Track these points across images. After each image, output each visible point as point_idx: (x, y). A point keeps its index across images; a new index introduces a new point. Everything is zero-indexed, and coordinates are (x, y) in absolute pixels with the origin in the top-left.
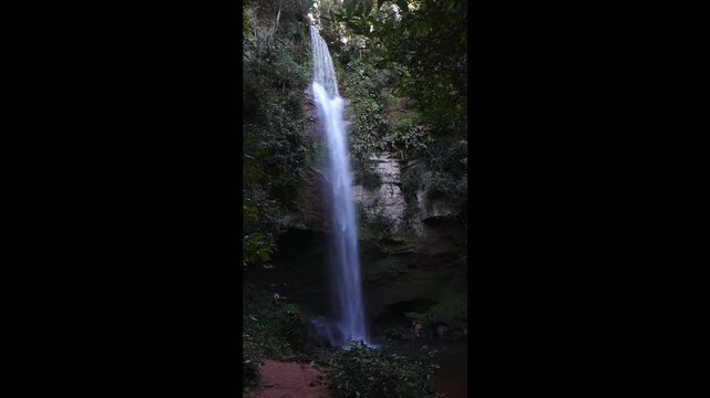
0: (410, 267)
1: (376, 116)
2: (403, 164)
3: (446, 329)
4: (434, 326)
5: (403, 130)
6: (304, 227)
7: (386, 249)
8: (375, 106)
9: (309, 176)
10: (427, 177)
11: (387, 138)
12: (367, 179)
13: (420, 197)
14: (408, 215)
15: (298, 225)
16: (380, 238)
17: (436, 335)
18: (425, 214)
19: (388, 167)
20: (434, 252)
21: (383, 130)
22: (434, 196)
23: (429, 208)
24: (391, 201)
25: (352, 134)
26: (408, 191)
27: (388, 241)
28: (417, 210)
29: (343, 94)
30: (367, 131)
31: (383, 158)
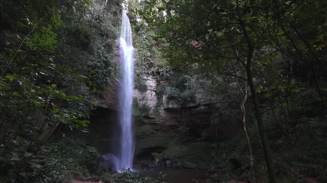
0: (156, 130)
1: (149, 59)
2: (158, 82)
3: (170, 162)
4: (165, 160)
5: (160, 67)
6: (106, 107)
7: (146, 121)
8: (149, 54)
9: (113, 82)
10: (168, 89)
11: (153, 69)
12: (141, 87)
13: (164, 98)
14: (157, 106)
15: (103, 106)
16: (144, 115)
17: (165, 165)
18: (166, 106)
19: (151, 83)
20: (168, 123)
21: (151, 65)
22: (171, 98)
23: (168, 103)
24: (151, 99)
25: (137, 65)
26: (159, 94)
27: (147, 117)
28: (162, 104)
29: (134, 45)
30: (143, 65)
31: (149, 78)
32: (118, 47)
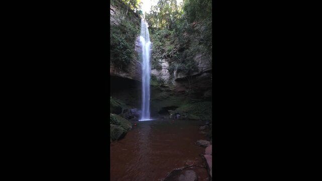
0: (171, 95)
1: (161, 47)
2: (170, 63)
3: (179, 115)
4: (176, 114)
5: (169, 51)
6: (131, 78)
7: (163, 89)
8: (160, 44)
9: (134, 62)
10: (177, 66)
11: (164, 54)
13: (175, 73)
14: (171, 79)
15: (129, 77)
16: (160, 85)
18: (176, 78)
19: (165, 64)
20: (179, 90)
21: (163, 51)
22: (179, 71)
23: (177, 75)
24: (165, 75)
26: (171, 71)
27: (163, 86)
28: (174, 77)
29: (151, 40)
31: (163, 61)
32: (139, 41)
